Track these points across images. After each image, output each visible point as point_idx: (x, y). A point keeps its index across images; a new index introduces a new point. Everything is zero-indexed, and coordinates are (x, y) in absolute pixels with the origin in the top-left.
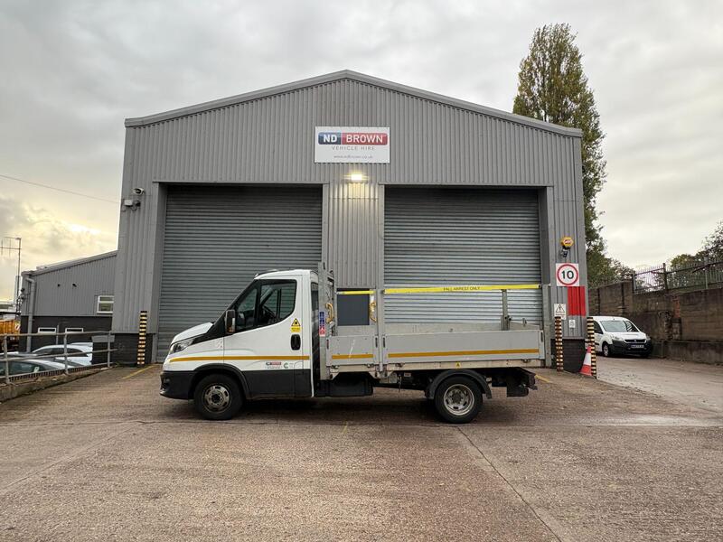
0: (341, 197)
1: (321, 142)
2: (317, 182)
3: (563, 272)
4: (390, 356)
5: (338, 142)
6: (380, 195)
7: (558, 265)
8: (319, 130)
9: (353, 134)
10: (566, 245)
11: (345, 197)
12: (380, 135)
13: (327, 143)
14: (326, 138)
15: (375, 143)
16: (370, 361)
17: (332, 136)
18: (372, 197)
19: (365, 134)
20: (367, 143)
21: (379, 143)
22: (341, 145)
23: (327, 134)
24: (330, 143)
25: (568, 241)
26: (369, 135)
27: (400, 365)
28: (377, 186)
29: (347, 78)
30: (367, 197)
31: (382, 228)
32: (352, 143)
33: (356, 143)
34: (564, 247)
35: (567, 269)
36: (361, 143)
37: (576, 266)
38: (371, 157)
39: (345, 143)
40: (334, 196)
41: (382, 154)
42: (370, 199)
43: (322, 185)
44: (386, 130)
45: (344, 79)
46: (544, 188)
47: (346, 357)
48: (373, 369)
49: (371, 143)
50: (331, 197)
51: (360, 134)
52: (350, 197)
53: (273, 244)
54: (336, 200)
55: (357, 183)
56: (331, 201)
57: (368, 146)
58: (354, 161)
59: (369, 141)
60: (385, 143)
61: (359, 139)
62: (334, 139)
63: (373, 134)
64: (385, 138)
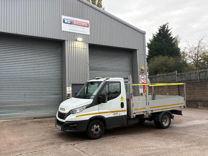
0: (72, 46)
1: (64, 22)
2: (63, 39)
3: (142, 78)
4: (150, 108)
5: (71, 23)
6: (87, 47)
7: (140, 76)
8: (63, 17)
9: (76, 21)
10: (143, 69)
11: (74, 47)
12: (86, 23)
13: (66, 23)
14: (66, 21)
15: (84, 26)
16: (144, 110)
17: (68, 20)
19: (81, 22)
20: (81, 26)
21: (86, 27)
22: (72, 25)
23: (66, 19)
24: (68, 23)
25: (143, 68)
26: (82, 22)
27: (152, 111)
28: (86, 43)
30: (82, 48)
31: (88, 60)
32: (76, 25)
33: (77, 25)
34: (142, 70)
35: (143, 77)
36: (79, 25)
37: (145, 76)
38: (83, 32)
39: (73, 24)
41: (87, 31)
42: (83, 48)
43: (65, 40)
44: (88, 22)
46: (136, 50)
47: (138, 109)
48: (145, 113)
49: (83, 26)
50: (69, 46)
51: (79, 22)
52: (76, 47)
53: (41, 64)
54: (71, 48)
55: (80, 41)
56: (69, 48)
57: (82, 27)
58: (81, 33)
59: (82, 25)
60: (88, 27)
61: (79, 24)
62: (69, 22)
63: (84, 22)
64: (88, 25)
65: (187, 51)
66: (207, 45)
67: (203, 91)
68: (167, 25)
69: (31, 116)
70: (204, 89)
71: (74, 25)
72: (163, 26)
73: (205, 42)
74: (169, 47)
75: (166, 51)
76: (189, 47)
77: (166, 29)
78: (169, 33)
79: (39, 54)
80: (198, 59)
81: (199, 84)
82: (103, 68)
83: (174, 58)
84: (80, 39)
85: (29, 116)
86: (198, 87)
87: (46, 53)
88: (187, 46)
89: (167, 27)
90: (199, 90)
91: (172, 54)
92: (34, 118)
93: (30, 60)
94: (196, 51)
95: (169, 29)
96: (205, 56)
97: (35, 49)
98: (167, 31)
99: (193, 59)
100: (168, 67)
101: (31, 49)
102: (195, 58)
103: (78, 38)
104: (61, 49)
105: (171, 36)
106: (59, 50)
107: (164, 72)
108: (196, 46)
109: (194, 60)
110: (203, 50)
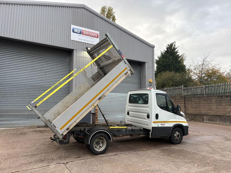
0: (81, 56)
1: (73, 31)
2: (71, 48)
5: (80, 33)
7: (148, 88)
8: (73, 26)
9: (86, 31)
10: (151, 82)
11: (83, 56)
12: (96, 34)
13: (76, 33)
14: (75, 31)
15: (94, 37)
17: (78, 30)
19: (91, 32)
20: (91, 36)
21: (95, 37)
22: (82, 35)
23: (76, 29)
24: (77, 33)
25: (151, 80)
26: (92, 33)
29: (84, 8)
32: (86, 35)
33: (87, 35)
34: (150, 83)
36: (89, 36)
38: (93, 42)
43: (73, 50)
44: (98, 33)
45: (83, 8)
46: (145, 63)
49: (92, 36)
50: (77, 55)
51: (89, 32)
52: (85, 56)
53: (48, 72)
54: (79, 57)
56: (77, 57)
57: (91, 37)
58: (90, 43)
60: (98, 37)
61: (88, 34)
62: (79, 32)
63: (93, 33)
64: (98, 36)
65: (192, 68)
66: (211, 63)
67: (209, 105)
68: (174, 44)
69: (34, 125)
70: (210, 103)
71: (84, 35)
72: (171, 44)
73: (209, 60)
74: (176, 63)
75: (173, 68)
76: (194, 64)
77: (173, 47)
78: (176, 51)
79: (46, 62)
80: (202, 76)
81: (205, 98)
83: (180, 74)
85: (33, 125)
86: (204, 101)
87: (54, 62)
88: (192, 64)
89: (175, 46)
90: (205, 104)
91: (178, 70)
92: (38, 127)
93: (37, 68)
94: (201, 68)
95: (176, 47)
96: (209, 73)
97: (42, 57)
98: (175, 49)
99: (197, 76)
100: (174, 82)
101: (38, 56)
102: (199, 75)
104: (70, 58)
105: (177, 54)
106: (68, 60)
107: (171, 86)
108: (201, 63)
109: (199, 77)
110: (207, 67)
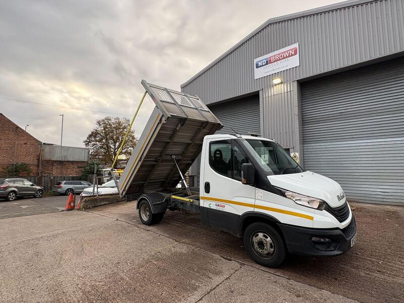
0: (270, 95)
1: (257, 67)
2: (256, 90)
5: (267, 64)
6: (294, 87)
8: (256, 61)
9: (274, 56)
11: (272, 95)
12: (292, 50)
13: (261, 66)
14: (260, 64)
15: (289, 56)
17: (263, 61)
18: (289, 90)
19: (282, 53)
20: (284, 58)
21: (292, 55)
22: (269, 65)
23: (260, 61)
24: (263, 66)
26: (285, 52)
28: (292, 82)
29: (270, 24)
30: (286, 91)
31: (296, 108)
32: (275, 61)
33: (277, 60)
36: (280, 60)
38: (287, 66)
39: (271, 63)
40: (265, 95)
41: (294, 61)
43: (259, 91)
44: (296, 45)
45: (268, 25)
49: (287, 57)
50: (264, 97)
51: (279, 54)
54: (267, 98)
55: (279, 84)
56: (264, 99)
58: (276, 72)
59: (285, 56)
60: (295, 54)
61: (279, 58)
62: (264, 63)
64: (296, 51)
82: (342, 114)
84: (277, 81)
103: (273, 81)
